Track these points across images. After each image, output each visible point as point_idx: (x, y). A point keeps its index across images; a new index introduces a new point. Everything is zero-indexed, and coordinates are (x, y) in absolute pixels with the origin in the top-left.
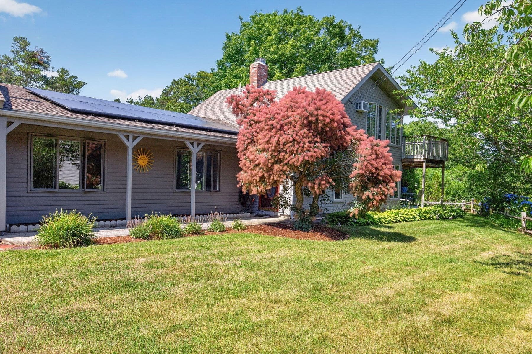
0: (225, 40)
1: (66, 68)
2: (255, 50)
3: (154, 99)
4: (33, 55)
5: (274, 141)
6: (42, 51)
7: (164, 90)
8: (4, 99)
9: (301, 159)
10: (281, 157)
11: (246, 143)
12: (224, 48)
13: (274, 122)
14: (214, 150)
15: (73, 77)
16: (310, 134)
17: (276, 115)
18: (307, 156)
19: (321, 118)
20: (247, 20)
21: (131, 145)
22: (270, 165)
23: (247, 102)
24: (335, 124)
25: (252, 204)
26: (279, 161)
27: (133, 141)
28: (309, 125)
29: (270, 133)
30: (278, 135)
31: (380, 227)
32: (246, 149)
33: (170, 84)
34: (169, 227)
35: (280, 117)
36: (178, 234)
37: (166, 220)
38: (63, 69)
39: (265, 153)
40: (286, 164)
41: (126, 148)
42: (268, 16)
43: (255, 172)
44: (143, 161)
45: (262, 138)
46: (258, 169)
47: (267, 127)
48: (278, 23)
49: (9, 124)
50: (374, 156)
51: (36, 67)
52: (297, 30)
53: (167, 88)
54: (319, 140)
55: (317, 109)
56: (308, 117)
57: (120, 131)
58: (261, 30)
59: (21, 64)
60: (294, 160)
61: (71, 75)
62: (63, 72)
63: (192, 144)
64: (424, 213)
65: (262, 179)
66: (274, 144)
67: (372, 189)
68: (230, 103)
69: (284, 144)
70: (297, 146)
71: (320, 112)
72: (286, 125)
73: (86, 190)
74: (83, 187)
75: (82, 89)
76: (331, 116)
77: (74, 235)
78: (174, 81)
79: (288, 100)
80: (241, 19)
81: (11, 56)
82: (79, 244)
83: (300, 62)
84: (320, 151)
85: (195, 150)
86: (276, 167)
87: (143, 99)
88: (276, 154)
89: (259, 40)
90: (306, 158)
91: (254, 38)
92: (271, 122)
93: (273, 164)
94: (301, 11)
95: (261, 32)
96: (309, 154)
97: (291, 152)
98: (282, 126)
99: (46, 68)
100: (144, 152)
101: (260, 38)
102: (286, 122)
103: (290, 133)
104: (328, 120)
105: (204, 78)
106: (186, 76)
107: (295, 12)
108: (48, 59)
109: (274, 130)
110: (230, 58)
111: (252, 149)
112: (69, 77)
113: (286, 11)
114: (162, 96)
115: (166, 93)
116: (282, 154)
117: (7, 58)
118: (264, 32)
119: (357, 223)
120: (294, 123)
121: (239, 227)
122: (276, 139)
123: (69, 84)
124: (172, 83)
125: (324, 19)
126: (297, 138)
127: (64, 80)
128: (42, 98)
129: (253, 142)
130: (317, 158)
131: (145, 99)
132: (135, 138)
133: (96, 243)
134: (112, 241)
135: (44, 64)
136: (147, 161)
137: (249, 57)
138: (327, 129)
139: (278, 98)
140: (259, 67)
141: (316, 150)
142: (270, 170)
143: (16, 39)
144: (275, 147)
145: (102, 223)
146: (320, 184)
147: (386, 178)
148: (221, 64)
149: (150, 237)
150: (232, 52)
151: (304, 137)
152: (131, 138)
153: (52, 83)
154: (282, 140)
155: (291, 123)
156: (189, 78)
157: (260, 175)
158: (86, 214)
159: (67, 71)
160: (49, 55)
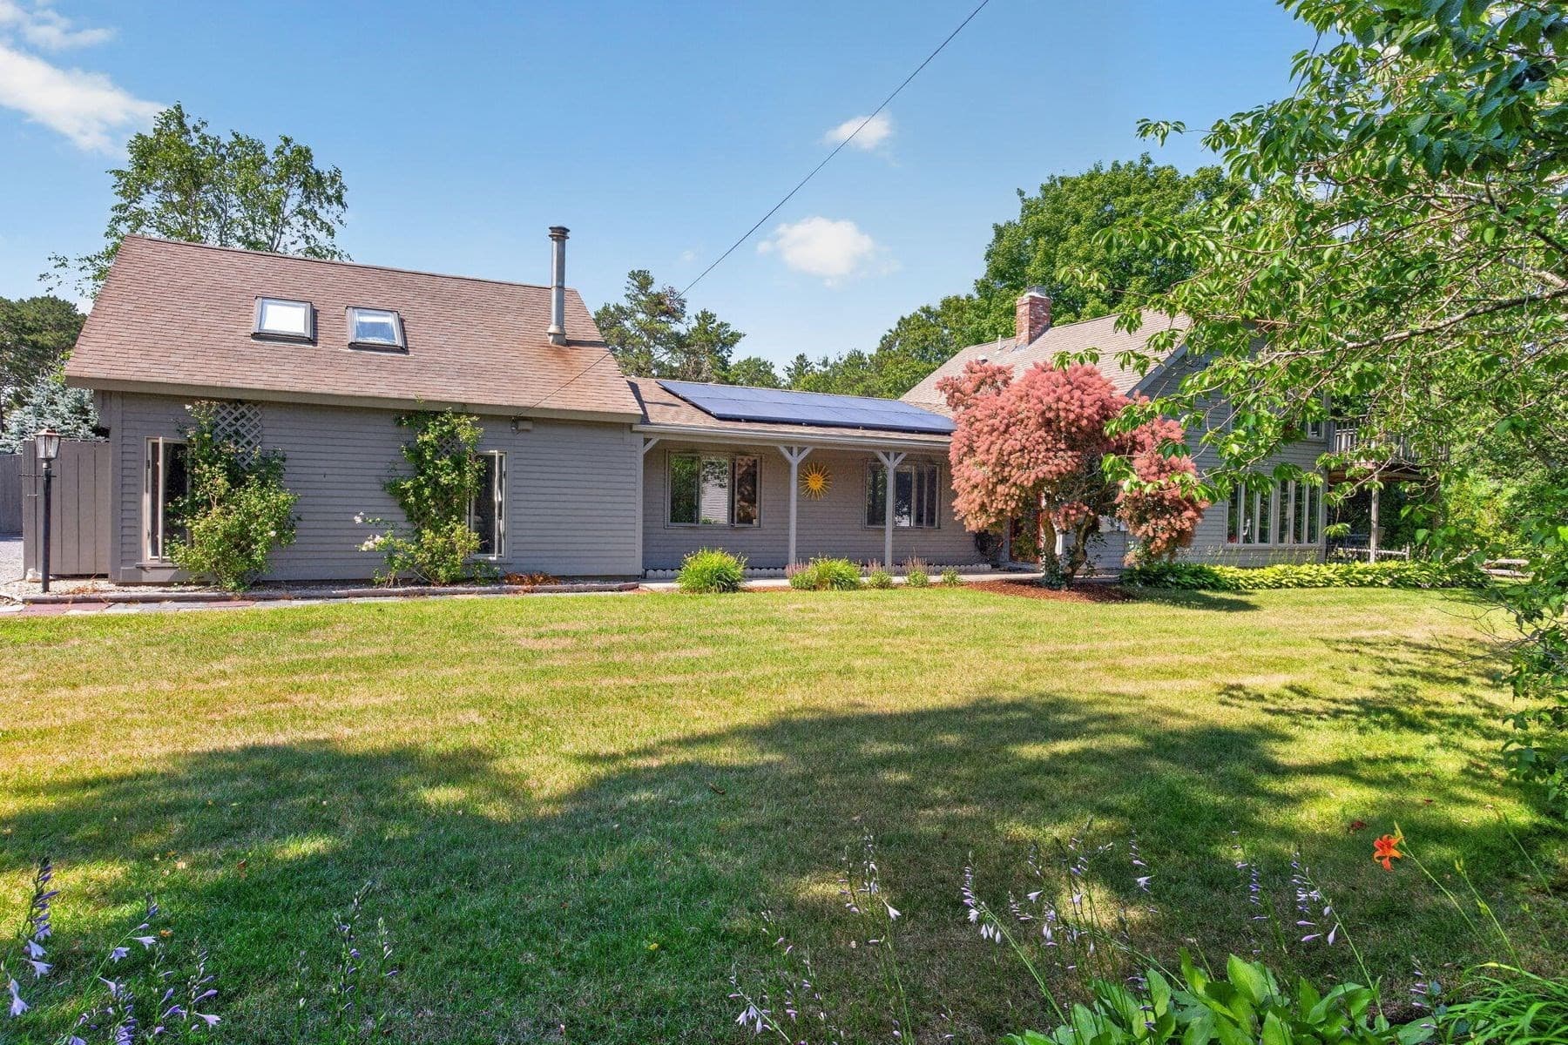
0: (992, 235)
1: (710, 311)
2: (1046, 254)
3: (866, 355)
4: (658, 300)
5: (995, 448)
6: (672, 292)
7: (884, 338)
8: (641, 412)
9: (1033, 476)
10: (1006, 474)
11: (961, 452)
12: (988, 256)
13: (996, 422)
14: (931, 462)
15: (721, 325)
16: (1049, 438)
17: (999, 411)
18: (1042, 471)
19: (1062, 414)
20: (1034, 193)
21: (795, 460)
22: (990, 487)
23: (968, 386)
24: (1084, 422)
25: (998, 551)
26: (1004, 481)
27: (799, 453)
28: (1048, 423)
29: (990, 438)
30: (1000, 441)
31: (1242, 594)
32: (961, 462)
33: (894, 327)
34: (840, 575)
35: (1004, 413)
36: (854, 586)
37: (840, 566)
38: (704, 313)
39: (984, 468)
40: (1015, 484)
41: (789, 465)
42: (1076, 184)
43: (972, 497)
44: (816, 483)
45: (981, 444)
46: (976, 491)
47: (986, 429)
48: (1095, 194)
49: (647, 441)
50: (1154, 469)
51: (663, 318)
52: (1138, 204)
53: (888, 334)
54: (1063, 447)
55: (1059, 399)
56: (1044, 413)
57: (779, 441)
58: (1061, 212)
59: (641, 316)
60: (1022, 478)
61: (718, 322)
62: (706, 317)
63: (887, 455)
64: (1358, 573)
65: (983, 507)
66: (995, 455)
67: (1153, 521)
68: (942, 389)
69: (1010, 454)
70: (1027, 457)
71: (1062, 405)
72: (1014, 424)
73: (736, 525)
74: (733, 521)
75: (737, 345)
76: (1078, 410)
77: (719, 578)
78: (903, 318)
79: (1023, 385)
80: (1021, 193)
81: (625, 303)
82: (724, 590)
83: (1140, 272)
84: (1064, 464)
85: (891, 465)
86: (1000, 488)
87: (845, 358)
88: (997, 469)
89: (1057, 236)
90: (1041, 475)
91: (1047, 232)
92: (991, 422)
93: (994, 486)
94: (1149, 161)
95: (1062, 217)
96: (1046, 468)
97: (1020, 467)
98: (1008, 426)
99: (678, 320)
100: (818, 470)
101: (1057, 230)
102: (1012, 420)
103: (1018, 436)
104: (1072, 416)
105: (956, 310)
106: (923, 310)
107: (1138, 162)
108: (682, 303)
109: (995, 434)
110: (999, 274)
111: (967, 461)
112: (714, 325)
113: (1116, 166)
114: (879, 350)
115: (887, 344)
116: (1007, 469)
117: (619, 309)
118: (1066, 216)
119: (1178, 584)
120: (1026, 422)
121: (952, 583)
122: (998, 446)
123: (715, 340)
124: (899, 324)
125: (1198, 171)
126: (1028, 444)
127: (706, 332)
128: (684, 399)
129: (971, 451)
130: (1060, 474)
131: (851, 357)
132: (801, 451)
133: (744, 590)
134: (765, 590)
135: (675, 314)
136: (821, 482)
137: (1035, 270)
138: (1074, 429)
139: (1018, 376)
140: (1033, 302)
141: (1056, 462)
142: (991, 492)
143: (633, 275)
144: (998, 459)
145: (757, 571)
146: (1067, 514)
147: (1180, 502)
148: (984, 288)
149: (815, 588)
150: (1002, 263)
151: (1038, 444)
152: (795, 451)
153: (688, 346)
154: (1007, 448)
155: (1022, 421)
156: (927, 310)
157: (978, 501)
158: (733, 553)
159: (712, 316)
160: (682, 297)
